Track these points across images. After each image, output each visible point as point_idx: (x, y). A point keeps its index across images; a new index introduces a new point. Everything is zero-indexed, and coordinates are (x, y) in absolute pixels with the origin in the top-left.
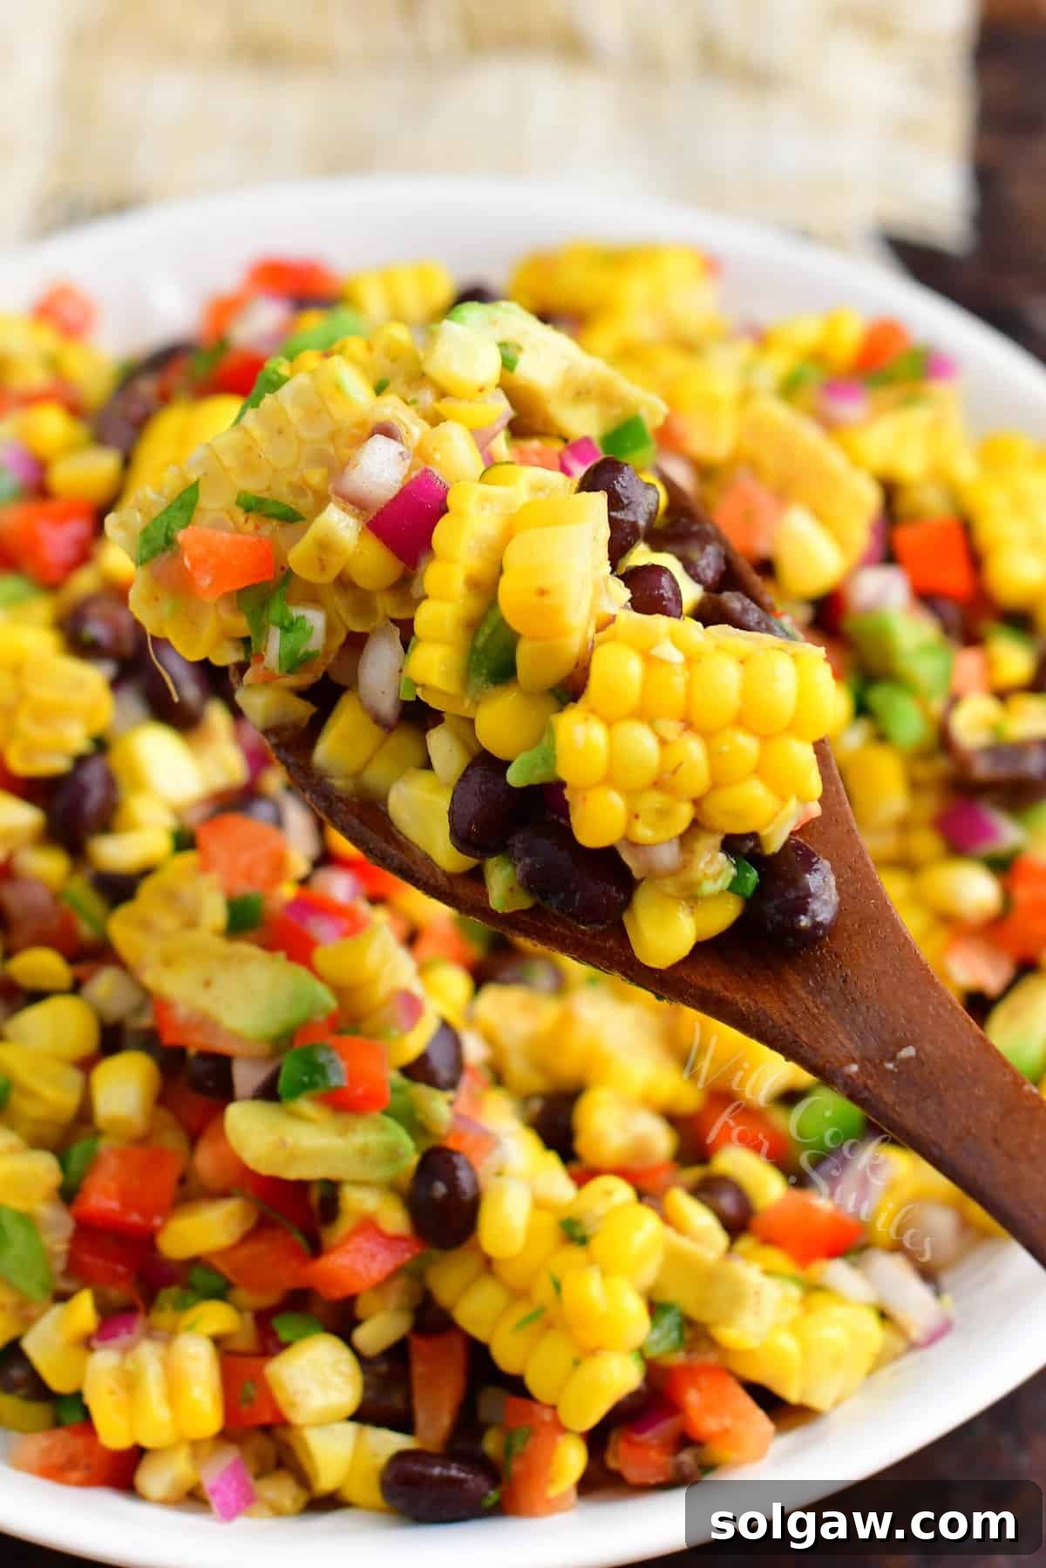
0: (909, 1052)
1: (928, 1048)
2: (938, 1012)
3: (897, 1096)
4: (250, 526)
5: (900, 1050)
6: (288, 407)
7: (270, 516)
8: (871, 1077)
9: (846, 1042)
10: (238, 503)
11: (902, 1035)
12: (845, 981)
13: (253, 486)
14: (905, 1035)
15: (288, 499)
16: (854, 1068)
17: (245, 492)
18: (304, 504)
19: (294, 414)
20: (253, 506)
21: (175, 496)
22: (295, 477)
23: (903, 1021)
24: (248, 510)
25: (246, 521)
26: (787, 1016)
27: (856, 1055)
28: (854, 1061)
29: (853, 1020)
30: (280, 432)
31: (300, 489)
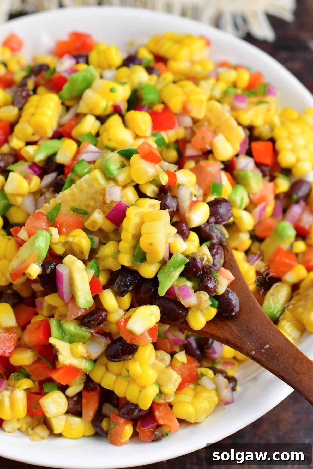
0: (268, 346)
1: (272, 344)
2: (273, 333)
3: (266, 359)
4: (75, 215)
5: (265, 346)
6: (83, 184)
7: (79, 213)
8: (258, 355)
9: (251, 345)
10: (71, 209)
11: (265, 341)
12: (248, 327)
13: (75, 205)
14: (266, 341)
15: (85, 209)
16: (254, 352)
17: (72, 206)
18: (89, 210)
19: (85, 186)
20: (75, 210)
21: (55, 206)
22: (86, 203)
23: (264, 337)
24: (74, 211)
25: (73, 214)
26: (234, 339)
27: (253, 348)
28: (253, 351)
29: (251, 338)
30: (82, 191)
31: (88, 206)
